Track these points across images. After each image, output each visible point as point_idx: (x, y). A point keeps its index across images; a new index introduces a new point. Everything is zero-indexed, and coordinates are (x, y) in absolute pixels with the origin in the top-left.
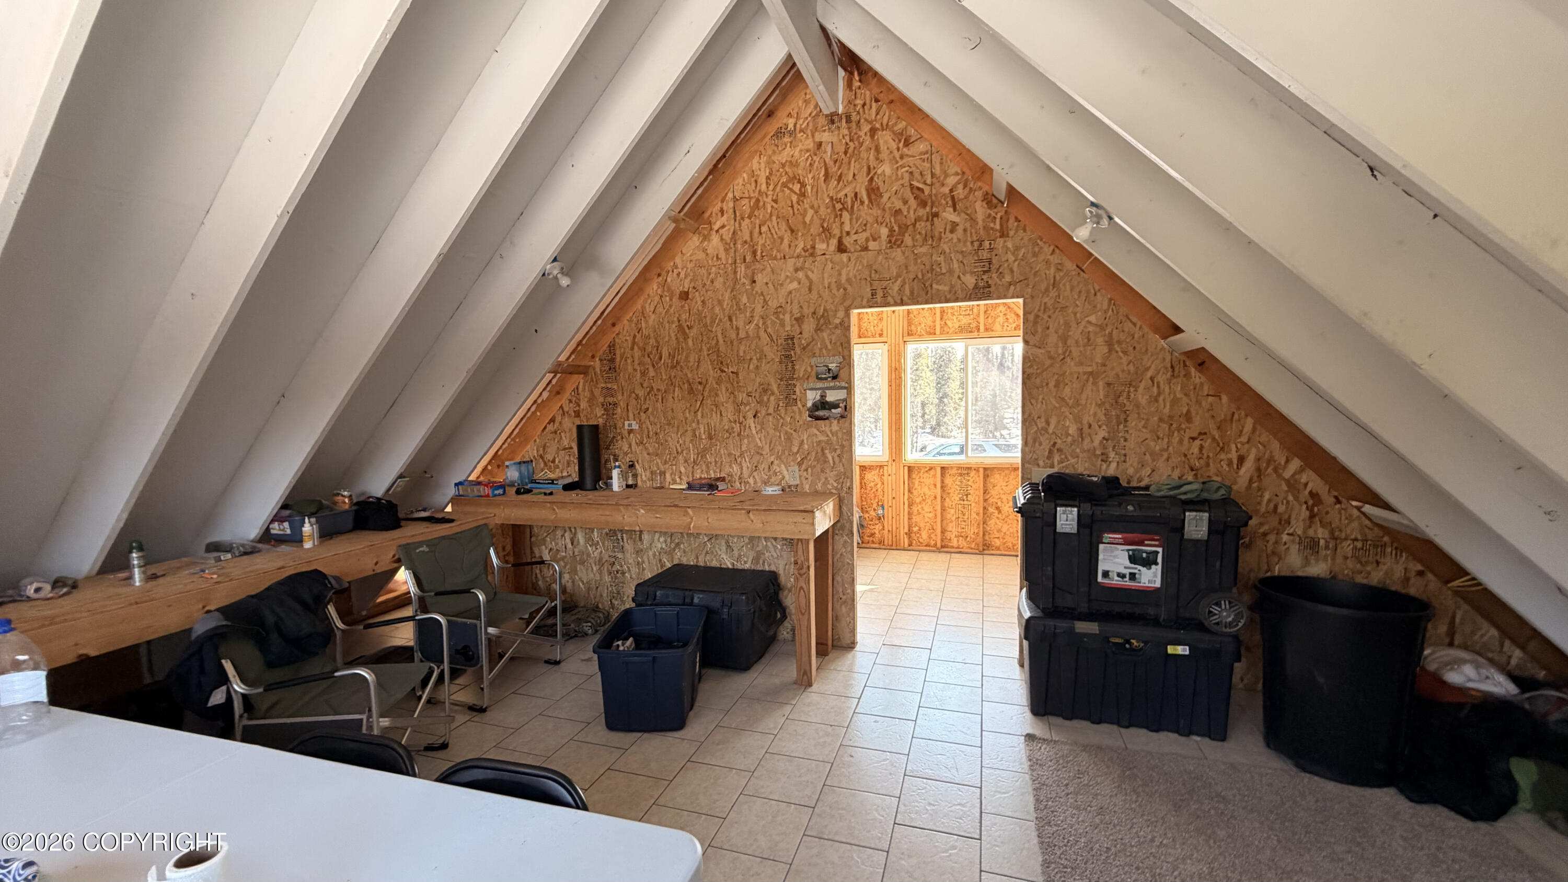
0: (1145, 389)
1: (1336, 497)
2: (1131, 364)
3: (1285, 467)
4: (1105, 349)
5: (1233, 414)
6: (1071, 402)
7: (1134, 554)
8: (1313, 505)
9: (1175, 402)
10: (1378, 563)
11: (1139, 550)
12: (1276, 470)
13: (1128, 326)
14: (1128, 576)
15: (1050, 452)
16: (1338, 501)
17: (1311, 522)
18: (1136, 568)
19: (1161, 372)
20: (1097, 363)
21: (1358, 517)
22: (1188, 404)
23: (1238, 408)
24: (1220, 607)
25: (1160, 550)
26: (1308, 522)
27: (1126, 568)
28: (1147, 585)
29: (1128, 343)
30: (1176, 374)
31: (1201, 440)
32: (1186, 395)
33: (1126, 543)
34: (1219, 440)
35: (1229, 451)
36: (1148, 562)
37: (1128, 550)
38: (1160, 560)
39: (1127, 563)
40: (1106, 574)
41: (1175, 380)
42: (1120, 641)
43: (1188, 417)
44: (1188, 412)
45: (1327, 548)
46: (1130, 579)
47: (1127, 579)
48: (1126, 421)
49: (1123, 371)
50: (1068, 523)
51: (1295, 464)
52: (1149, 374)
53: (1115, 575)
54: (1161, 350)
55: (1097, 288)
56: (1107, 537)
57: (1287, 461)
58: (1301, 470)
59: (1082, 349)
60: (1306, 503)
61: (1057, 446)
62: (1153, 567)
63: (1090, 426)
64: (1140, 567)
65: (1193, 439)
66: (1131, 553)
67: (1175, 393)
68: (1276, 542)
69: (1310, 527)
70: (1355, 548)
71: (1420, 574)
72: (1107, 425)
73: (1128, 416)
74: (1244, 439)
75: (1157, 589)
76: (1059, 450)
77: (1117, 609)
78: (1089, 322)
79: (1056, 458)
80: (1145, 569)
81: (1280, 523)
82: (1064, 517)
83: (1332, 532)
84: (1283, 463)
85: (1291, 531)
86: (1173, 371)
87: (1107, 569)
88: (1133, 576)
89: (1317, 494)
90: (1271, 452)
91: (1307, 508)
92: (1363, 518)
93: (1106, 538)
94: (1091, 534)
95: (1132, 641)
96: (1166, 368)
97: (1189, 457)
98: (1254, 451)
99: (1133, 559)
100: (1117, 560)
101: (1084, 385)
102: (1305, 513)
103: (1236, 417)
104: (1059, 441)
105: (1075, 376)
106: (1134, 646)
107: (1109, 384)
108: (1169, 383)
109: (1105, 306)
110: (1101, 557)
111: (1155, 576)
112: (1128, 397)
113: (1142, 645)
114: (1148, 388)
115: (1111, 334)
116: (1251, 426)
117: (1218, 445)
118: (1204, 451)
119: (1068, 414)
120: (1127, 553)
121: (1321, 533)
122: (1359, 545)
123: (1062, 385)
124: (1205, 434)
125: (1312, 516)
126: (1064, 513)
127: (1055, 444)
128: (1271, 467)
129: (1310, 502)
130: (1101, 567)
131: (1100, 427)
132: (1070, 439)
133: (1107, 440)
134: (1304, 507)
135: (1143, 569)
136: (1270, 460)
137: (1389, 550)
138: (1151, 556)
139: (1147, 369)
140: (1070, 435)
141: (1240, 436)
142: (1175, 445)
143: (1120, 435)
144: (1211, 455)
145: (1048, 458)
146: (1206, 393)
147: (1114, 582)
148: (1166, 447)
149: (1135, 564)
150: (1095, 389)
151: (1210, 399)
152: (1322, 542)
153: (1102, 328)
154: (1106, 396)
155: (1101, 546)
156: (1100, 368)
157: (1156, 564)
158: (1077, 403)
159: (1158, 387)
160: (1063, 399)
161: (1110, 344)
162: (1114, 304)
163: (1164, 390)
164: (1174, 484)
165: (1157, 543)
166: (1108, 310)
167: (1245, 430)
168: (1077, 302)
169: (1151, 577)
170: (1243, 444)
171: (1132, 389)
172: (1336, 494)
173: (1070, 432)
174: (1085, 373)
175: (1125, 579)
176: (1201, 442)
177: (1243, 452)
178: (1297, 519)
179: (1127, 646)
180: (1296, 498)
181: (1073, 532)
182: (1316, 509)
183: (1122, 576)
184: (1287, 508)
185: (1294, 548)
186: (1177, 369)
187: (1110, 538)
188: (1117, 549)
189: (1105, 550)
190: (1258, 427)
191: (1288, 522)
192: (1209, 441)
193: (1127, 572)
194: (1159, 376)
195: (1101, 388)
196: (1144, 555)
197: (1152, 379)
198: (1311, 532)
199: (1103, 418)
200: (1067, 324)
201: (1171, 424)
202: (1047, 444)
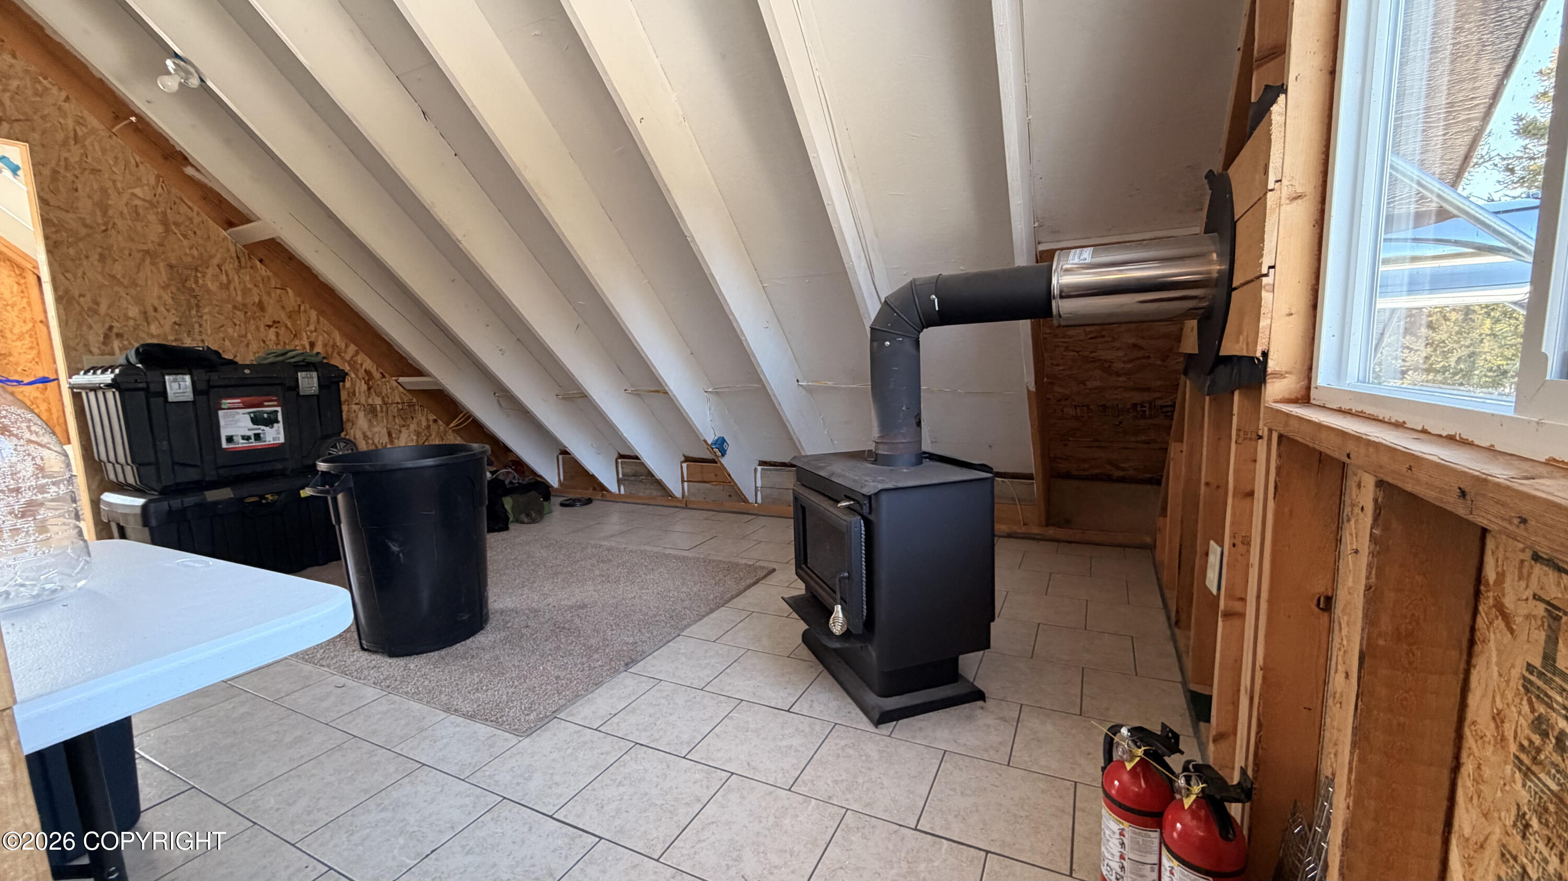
0: (213, 275)
1: (381, 373)
2: (194, 249)
3: (345, 352)
4: (160, 229)
5: (300, 306)
6: (126, 282)
7: (255, 416)
8: (369, 380)
9: (246, 292)
10: (412, 418)
11: (259, 412)
12: (339, 354)
13: (183, 209)
14: (253, 437)
15: (106, 336)
16: (384, 376)
17: (369, 393)
18: (260, 429)
19: (228, 261)
20: (153, 242)
21: (397, 387)
22: (259, 295)
23: (303, 302)
24: (336, 448)
25: (279, 409)
26: (367, 393)
27: (249, 430)
28: (272, 442)
29: (187, 226)
30: (243, 264)
31: (276, 327)
32: (255, 286)
33: (246, 406)
34: (292, 329)
35: (301, 339)
36: (270, 421)
37: (249, 413)
38: (280, 418)
39: (251, 425)
40: (230, 439)
41: (243, 271)
42: (256, 499)
43: (261, 306)
44: (260, 302)
45: (382, 411)
46: (255, 440)
47: (253, 440)
48: (198, 306)
49: (186, 255)
50: (181, 391)
51: (352, 348)
52: (215, 261)
53: (240, 438)
54: (224, 240)
55: (138, 159)
56: (226, 402)
57: (347, 346)
58: (357, 354)
59: (130, 223)
60: (364, 379)
61: (115, 330)
62: (275, 425)
63: (155, 310)
64: (263, 427)
65: (269, 326)
66: (252, 415)
67: (244, 283)
68: (348, 411)
69: (369, 397)
70: (399, 410)
71: (435, 421)
72: (176, 310)
73: (199, 301)
74: (312, 327)
75: (282, 444)
76: (119, 335)
77: (247, 470)
78: (134, 195)
79: (116, 344)
80: (268, 428)
81: (349, 396)
82: (175, 385)
83: (383, 399)
84: (343, 348)
85: (357, 401)
86: (240, 262)
87: (230, 434)
88: (258, 437)
89: (370, 371)
90: (334, 339)
91: (365, 383)
92: (400, 387)
93: (225, 404)
94: (209, 400)
95: (267, 496)
96: (232, 258)
97: (267, 343)
98: (320, 338)
99: (256, 420)
100: (240, 424)
101: (140, 264)
102: (364, 387)
103: (302, 308)
104: (115, 324)
105: (127, 252)
106: (269, 501)
107: (171, 267)
108: (237, 273)
109: (152, 181)
110: (222, 423)
111: (279, 433)
112: (196, 282)
113: (276, 497)
114: (216, 276)
115: (164, 214)
116: (316, 318)
117: (292, 333)
118: (280, 338)
119: (124, 295)
120: (248, 416)
121: (378, 401)
122: (400, 406)
123: (109, 261)
124: (279, 322)
125: (369, 389)
126: (175, 381)
127: (111, 328)
128: (336, 351)
129: (366, 378)
130: (224, 433)
131: (168, 310)
132: (131, 323)
133: (179, 325)
134: (363, 381)
135: (267, 429)
136: (334, 346)
137: (417, 408)
138: (272, 416)
139: (212, 257)
140: (131, 318)
141: (308, 325)
142: (253, 332)
143: (194, 320)
144: (287, 342)
145: (104, 343)
146: (273, 286)
147: (240, 445)
148: (244, 333)
149: (258, 425)
150: (153, 268)
151: (278, 291)
152: (378, 408)
153: (153, 205)
154: (171, 279)
155: (221, 413)
156: (157, 248)
157: (278, 422)
158: (134, 284)
159: (227, 275)
160: (113, 277)
161: (164, 222)
162: (163, 182)
163: (233, 279)
164: (279, 352)
165: (275, 403)
166: (157, 186)
167: (312, 321)
168: (114, 169)
169: (275, 435)
170: (311, 332)
171: (199, 275)
172: (381, 371)
173: (131, 314)
174: (139, 251)
175: (250, 441)
176: (276, 330)
177: (313, 339)
178: (360, 393)
179: (264, 501)
180: (357, 375)
181: (189, 400)
182: (371, 383)
183: (248, 438)
184: (352, 383)
185: (361, 414)
186: (243, 260)
187: (229, 403)
188: (238, 413)
189: (225, 416)
190: (321, 319)
191: (354, 394)
192: (283, 329)
193: (251, 433)
194: (227, 264)
195: (162, 270)
196: (265, 416)
197: (219, 266)
198: (370, 401)
199: (170, 301)
200: (104, 191)
201: (246, 313)
202: (100, 330)
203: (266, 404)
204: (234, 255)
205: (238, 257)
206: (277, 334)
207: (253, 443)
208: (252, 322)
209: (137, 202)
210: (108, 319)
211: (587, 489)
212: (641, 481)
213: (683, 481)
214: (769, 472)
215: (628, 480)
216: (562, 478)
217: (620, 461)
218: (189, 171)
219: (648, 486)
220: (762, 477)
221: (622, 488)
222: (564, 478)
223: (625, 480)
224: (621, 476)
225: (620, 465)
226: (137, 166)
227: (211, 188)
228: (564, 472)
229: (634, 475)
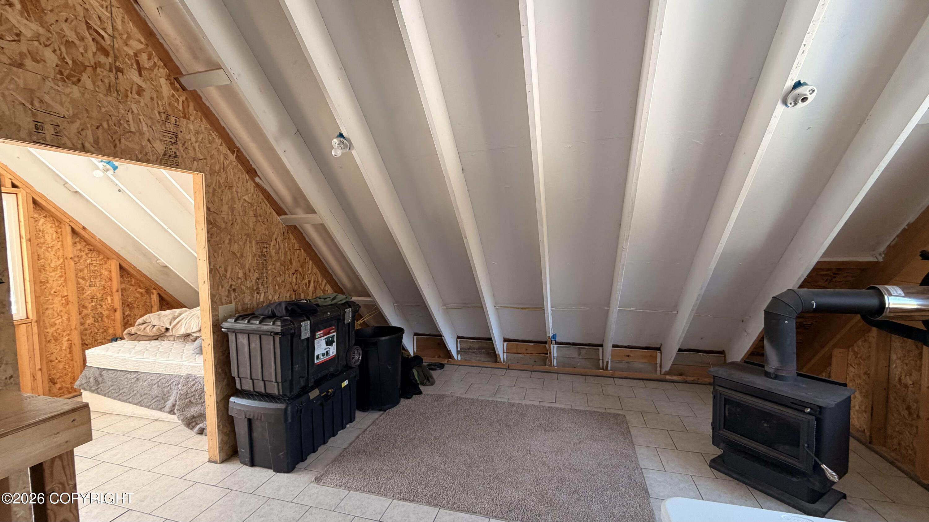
0: (273, 245)
2: (267, 230)
4: (254, 219)
5: (305, 259)
6: (238, 255)
7: (327, 340)
9: (285, 254)
11: (329, 337)
13: (264, 206)
15: (229, 292)
18: (328, 348)
19: (279, 236)
20: (251, 228)
22: (290, 255)
23: (307, 257)
24: (355, 353)
25: (335, 334)
27: (325, 350)
28: (332, 355)
29: (264, 216)
30: (285, 237)
31: (296, 274)
32: (289, 249)
33: (324, 335)
34: (302, 273)
35: (305, 279)
37: (325, 339)
38: (335, 338)
39: (325, 347)
40: (318, 357)
41: (285, 241)
42: (325, 393)
43: (291, 262)
44: (291, 259)
46: (327, 355)
48: (266, 266)
49: (263, 234)
50: (307, 331)
52: (275, 237)
53: (321, 356)
54: (278, 223)
55: (247, 178)
59: (242, 217)
61: (233, 287)
62: (333, 343)
63: (249, 271)
65: (293, 274)
67: (285, 248)
72: (257, 269)
73: (267, 262)
74: (310, 272)
75: (335, 355)
76: (234, 290)
78: (245, 200)
79: (233, 296)
82: (305, 328)
84: (321, 282)
88: (327, 353)
90: (317, 277)
93: (317, 335)
95: (329, 390)
96: (281, 234)
97: (292, 284)
98: (313, 278)
99: (327, 343)
100: (322, 347)
101: (245, 243)
104: (233, 283)
105: (240, 236)
106: (331, 393)
107: (257, 243)
108: (283, 243)
109: (253, 190)
110: (316, 348)
111: (334, 348)
112: (267, 251)
113: (333, 390)
114: (275, 245)
115: (256, 209)
116: (311, 265)
117: (302, 276)
118: (297, 280)
119: (237, 264)
120: (325, 341)
123: (233, 243)
124: (297, 270)
126: (305, 326)
127: (231, 286)
128: (318, 285)
130: (316, 354)
131: (254, 270)
132: (239, 281)
133: (258, 279)
135: (330, 347)
136: (317, 281)
139: (273, 234)
140: (239, 278)
141: (308, 270)
142: (287, 278)
143: (264, 275)
144: (300, 282)
146: (296, 248)
147: (321, 360)
148: (283, 280)
149: (327, 346)
150: (250, 245)
153: (251, 205)
154: (256, 250)
155: (316, 341)
156: (252, 232)
157: (334, 341)
158: (242, 256)
159: (279, 245)
160: (234, 253)
161: (256, 216)
163: (281, 246)
165: (334, 330)
166: (254, 193)
167: (310, 268)
168: (238, 185)
169: (333, 350)
170: (309, 275)
171: (268, 246)
173: (239, 276)
174: (245, 235)
177: (310, 278)
179: (329, 394)
181: (309, 336)
183: (324, 355)
186: (285, 235)
187: (319, 335)
188: (321, 340)
192: (299, 274)
194: (279, 238)
195: (254, 245)
196: (331, 339)
197: (276, 240)
199: (256, 265)
200: (233, 199)
201: (285, 267)
202: (227, 286)
203: (331, 331)
204: (282, 232)
205: (283, 233)
206: (296, 278)
207: (326, 358)
208: (287, 272)
209: (246, 205)
210: (230, 280)
211: (434, 357)
212: (473, 352)
213: (504, 353)
214: (561, 348)
215: (464, 351)
216: (415, 350)
217: (459, 340)
218: (257, 179)
219: (478, 355)
220: (557, 352)
221: (459, 356)
222: (417, 350)
223: (461, 351)
224: (459, 349)
225: (459, 343)
226: (247, 182)
227: (265, 189)
228: (417, 346)
229: (469, 349)
